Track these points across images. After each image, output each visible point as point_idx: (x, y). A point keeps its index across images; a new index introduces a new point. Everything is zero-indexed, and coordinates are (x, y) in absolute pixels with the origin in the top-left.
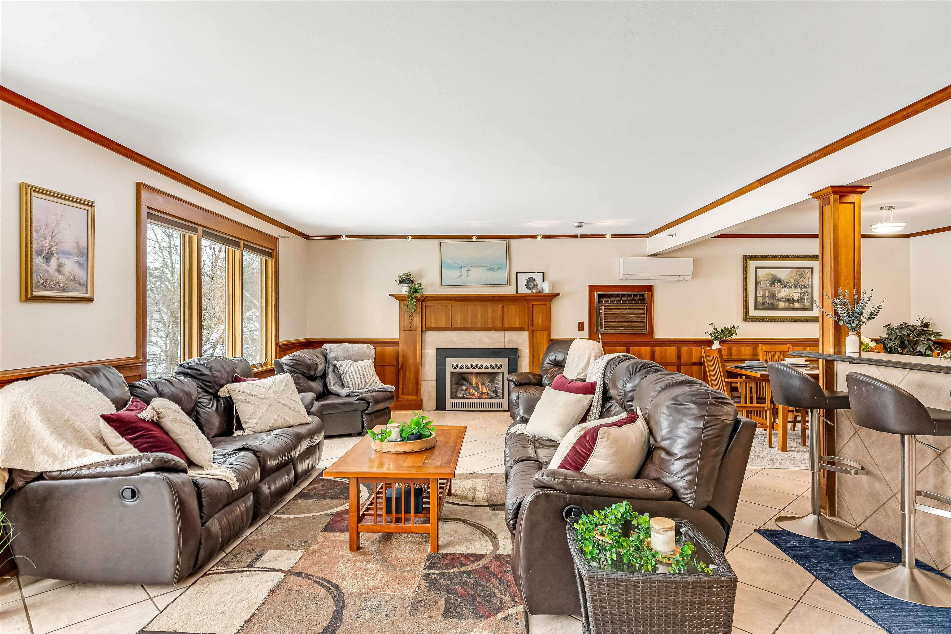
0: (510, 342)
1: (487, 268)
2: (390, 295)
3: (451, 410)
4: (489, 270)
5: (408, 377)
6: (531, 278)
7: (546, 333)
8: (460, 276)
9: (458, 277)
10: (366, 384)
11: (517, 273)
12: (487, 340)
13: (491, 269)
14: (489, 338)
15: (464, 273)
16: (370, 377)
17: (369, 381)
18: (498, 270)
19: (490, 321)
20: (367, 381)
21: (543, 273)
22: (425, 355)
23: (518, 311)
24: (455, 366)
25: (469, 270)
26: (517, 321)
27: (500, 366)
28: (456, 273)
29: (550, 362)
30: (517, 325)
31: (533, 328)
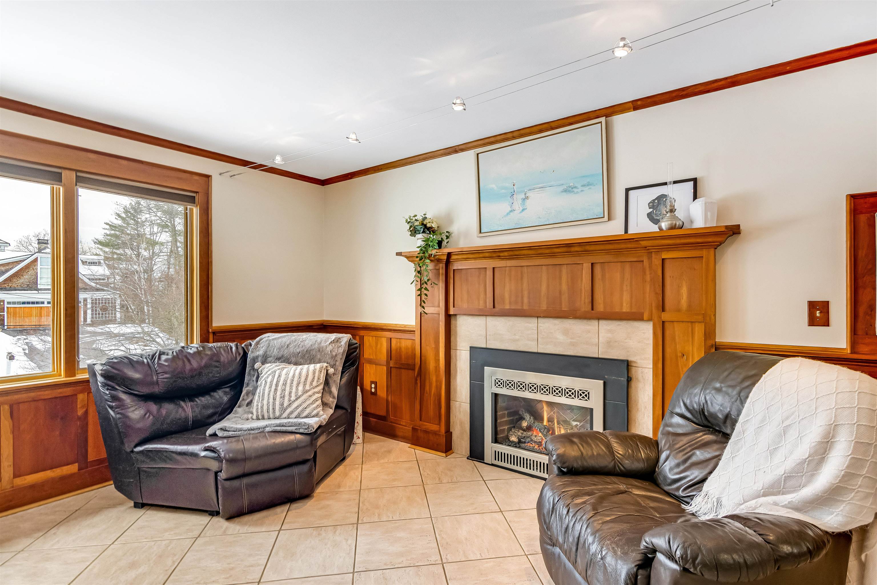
0: (609, 343)
1: (561, 188)
2: (399, 254)
3: (492, 465)
4: (565, 191)
5: (428, 391)
6: (661, 198)
7: (699, 330)
8: (511, 211)
9: (508, 214)
10: (283, 409)
11: (627, 190)
12: (561, 337)
13: (569, 190)
14: (566, 332)
15: (517, 206)
16: (293, 398)
17: (289, 405)
18: (583, 188)
19: (565, 298)
20: (285, 404)
21: (695, 181)
22: (456, 356)
23: (627, 275)
24: (499, 383)
25: (527, 198)
26: (626, 297)
27: (585, 395)
28: (504, 207)
29: (688, 415)
30: (626, 308)
31: (665, 316)
